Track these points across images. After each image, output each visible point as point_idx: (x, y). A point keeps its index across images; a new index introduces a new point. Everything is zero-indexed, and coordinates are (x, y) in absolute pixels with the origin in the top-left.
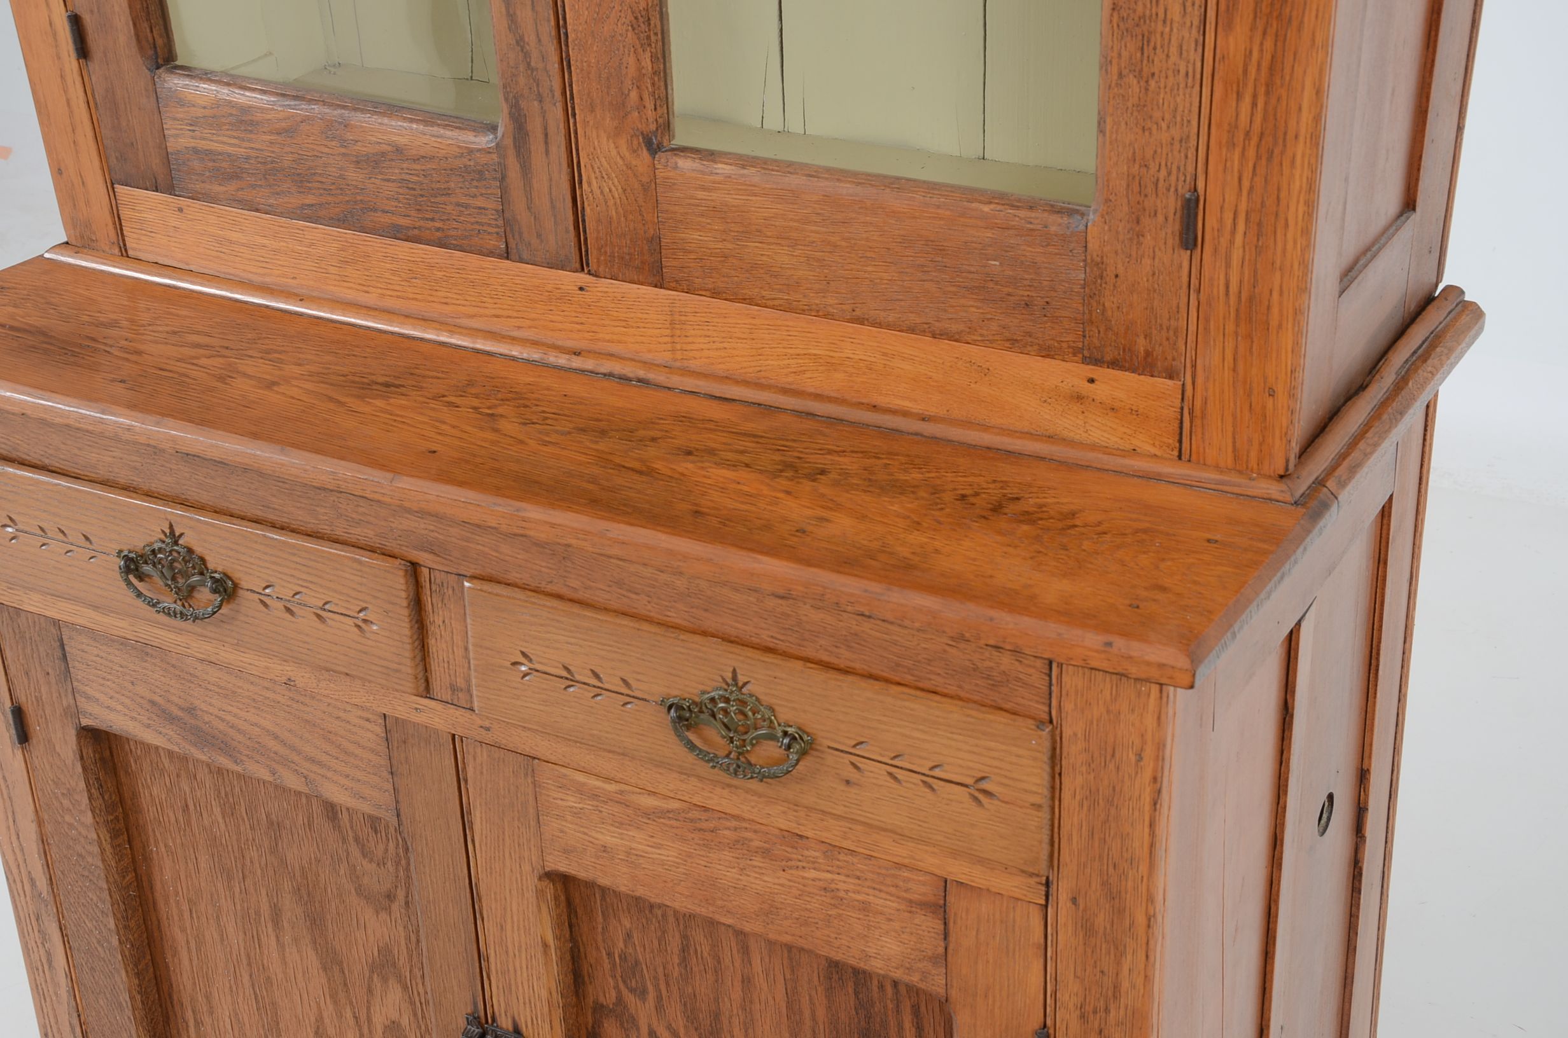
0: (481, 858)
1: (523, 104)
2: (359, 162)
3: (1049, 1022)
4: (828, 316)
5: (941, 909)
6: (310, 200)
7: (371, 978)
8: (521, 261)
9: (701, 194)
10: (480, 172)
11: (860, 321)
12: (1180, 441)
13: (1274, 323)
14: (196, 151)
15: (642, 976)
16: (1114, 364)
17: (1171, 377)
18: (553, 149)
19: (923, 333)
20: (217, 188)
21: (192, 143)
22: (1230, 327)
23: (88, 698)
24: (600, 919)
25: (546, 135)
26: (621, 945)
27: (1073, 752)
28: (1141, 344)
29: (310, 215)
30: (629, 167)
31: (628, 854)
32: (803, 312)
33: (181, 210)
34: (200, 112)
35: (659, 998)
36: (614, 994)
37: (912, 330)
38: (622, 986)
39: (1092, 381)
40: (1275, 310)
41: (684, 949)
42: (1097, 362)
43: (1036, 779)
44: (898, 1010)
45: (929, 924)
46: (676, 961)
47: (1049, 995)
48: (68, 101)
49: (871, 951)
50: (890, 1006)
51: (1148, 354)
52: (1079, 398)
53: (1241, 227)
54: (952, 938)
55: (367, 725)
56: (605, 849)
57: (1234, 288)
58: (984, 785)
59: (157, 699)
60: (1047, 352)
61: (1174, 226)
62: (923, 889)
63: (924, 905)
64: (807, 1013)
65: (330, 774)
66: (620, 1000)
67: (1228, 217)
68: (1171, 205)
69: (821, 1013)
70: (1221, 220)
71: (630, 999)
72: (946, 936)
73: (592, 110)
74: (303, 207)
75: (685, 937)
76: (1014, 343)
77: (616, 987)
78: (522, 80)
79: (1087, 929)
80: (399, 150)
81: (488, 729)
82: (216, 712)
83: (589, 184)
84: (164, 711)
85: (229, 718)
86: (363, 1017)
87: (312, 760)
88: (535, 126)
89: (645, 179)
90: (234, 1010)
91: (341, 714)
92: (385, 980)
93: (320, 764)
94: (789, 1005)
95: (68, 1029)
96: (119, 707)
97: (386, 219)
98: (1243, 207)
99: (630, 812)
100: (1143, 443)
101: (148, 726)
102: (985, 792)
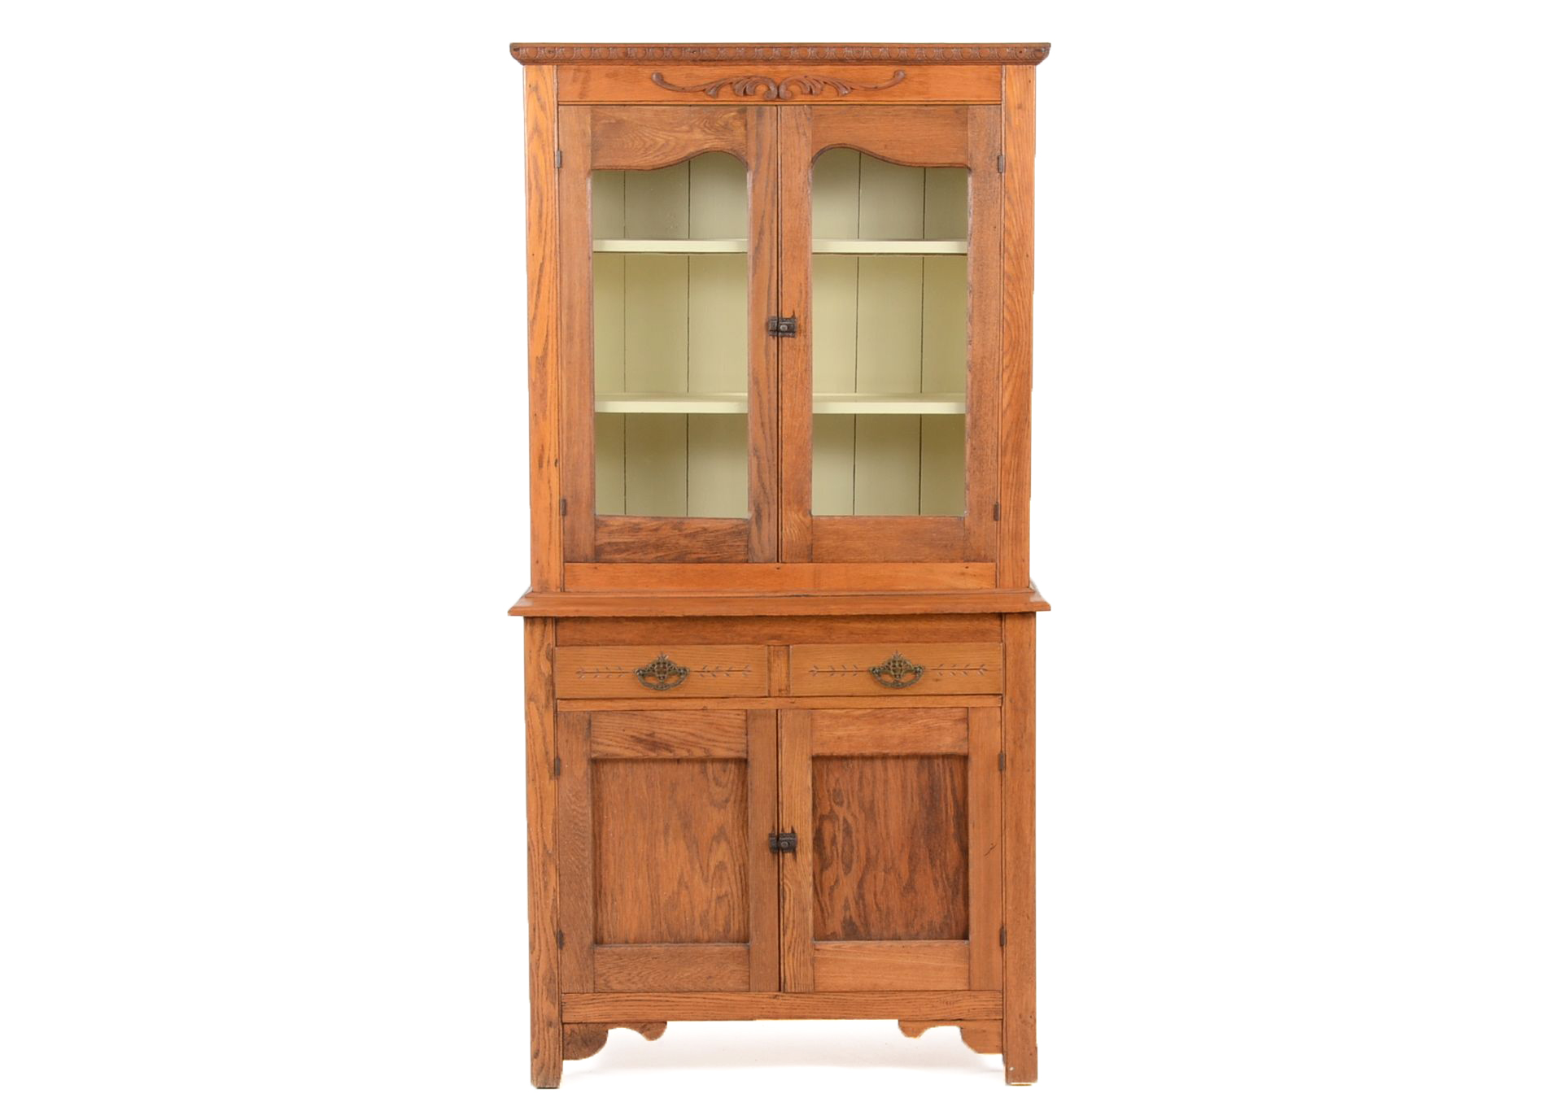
0: (783, 758)
1: (761, 506)
2: (686, 536)
3: (1003, 749)
4: (876, 562)
5: (966, 720)
6: (662, 554)
7: (712, 845)
8: (753, 563)
9: (829, 527)
10: (740, 533)
11: (887, 562)
12: (996, 582)
13: (1023, 538)
14: (609, 543)
15: (842, 796)
16: (974, 561)
17: (992, 562)
18: (772, 520)
19: (910, 562)
20: (617, 557)
21: (608, 540)
22: (1010, 542)
23: (598, 743)
24: (825, 777)
25: (769, 515)
26: (834, 785)
27: (1010, 649)
28: (983, 553)
29: (659, 560)
30: (802, 522)
31: (848, 736)
32: (866, 562)
33: (596, 568)
34: (614, 528)
35: (849, 803)
36: (829, 808)
37: (906, 562)
38: (833, 803)
39: (967, 567)
40: (1023, 535)
41: (861, 778)
42: (968, 561)
43: (1000, 661)
44: (944, 772)
45: (962, 727)
46: (857, 784)
47: (1003, 741)
48: (550, 533)
49: (941, 745)
50: (941, 771)
51: (985, 556)
52: (963, 574)
53: (1012, 512)
54: (970, 730)
55: (738, 717)
56: (839, 738)
57: (1011, 530)
58: (984, 667)
59: (635, 734)
60: (952, 561)
61: (992, 515)
62: (959, 713)
63: (959, 720)
64: (909, 785)
65: (716, 744)
66: (832, 810)
67: (1008, 509)
68: (990, 508)
69: (915, 784)
70: (1006, 511)
71: (836, 808)
72: (968, 729)
73: (789, 504)
74: (657, 557)
75: (861, 773)
76: (941, 560)
77: (830, 805)
78: (762, 498)
79: (1015, 709)
80: (705, 530)
81: (793, 703)
82: (664, 732)
83: (785, 530)
84: (638, 739)
85: (671, 732)
86: (705, 866)
87: (709, 740)
88: (765, 514)
89: (808, 525)
90: (636, 888)
91: (727, 716)
92: (718, 842)
93: (714, 741)
94: (903, 787)
95: (549, 921)
96: (614, 743)
97: (694, 556)
98: (1012, 505)
99: (851, 719)
100: (984, 585)
101: (628, 748)
102: (985, 670)
